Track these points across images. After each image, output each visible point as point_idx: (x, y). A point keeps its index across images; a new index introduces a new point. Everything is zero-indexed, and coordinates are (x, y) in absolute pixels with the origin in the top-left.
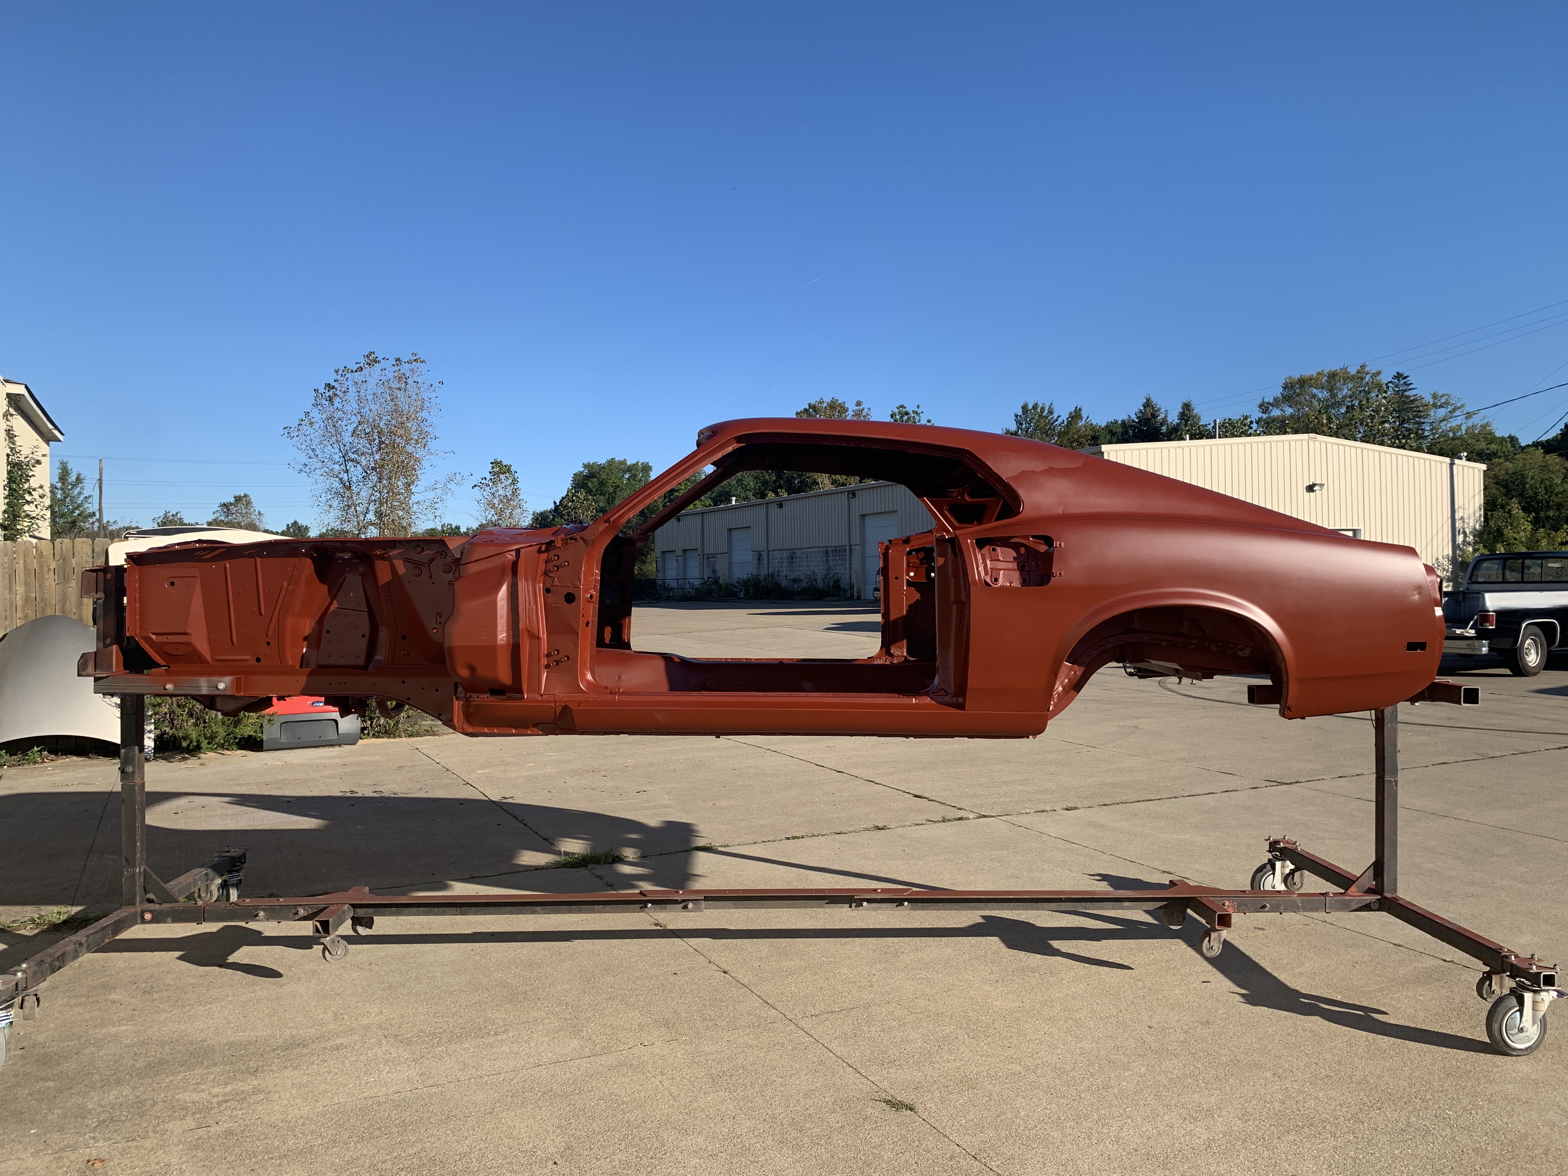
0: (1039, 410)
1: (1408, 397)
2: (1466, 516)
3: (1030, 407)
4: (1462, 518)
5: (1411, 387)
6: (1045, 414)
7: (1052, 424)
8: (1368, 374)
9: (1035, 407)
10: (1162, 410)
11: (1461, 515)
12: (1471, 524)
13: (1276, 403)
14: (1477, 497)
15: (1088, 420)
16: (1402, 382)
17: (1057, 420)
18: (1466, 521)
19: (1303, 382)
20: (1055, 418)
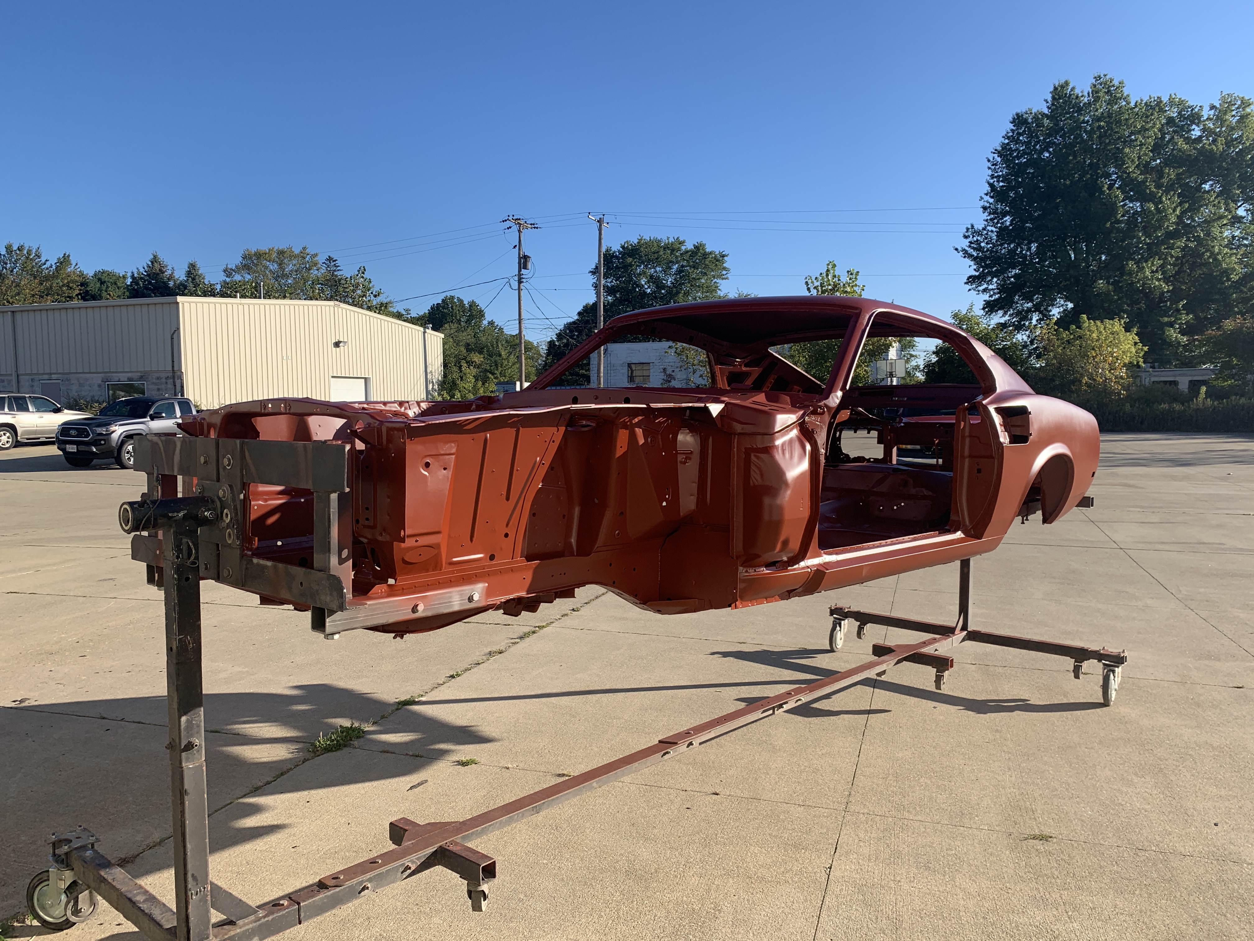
0: (25, 252)
1: (336, 276)
2: (433, 371)
3: (15, 248)
4: (431, 372)
5: (339, 268)
6: (31, 257)
7: (40, 266)
8: (308, 254)
9: (20, 249)
10: (169, 267)
11: (430, 370)
12: (436, 377)
13: (238, 270)
14: (439, 357)
15: (77, 267)
16: (333, 264)
17: (45, 264)
18: (434, 374)
19: (259, 255)
20: (43, 261)
